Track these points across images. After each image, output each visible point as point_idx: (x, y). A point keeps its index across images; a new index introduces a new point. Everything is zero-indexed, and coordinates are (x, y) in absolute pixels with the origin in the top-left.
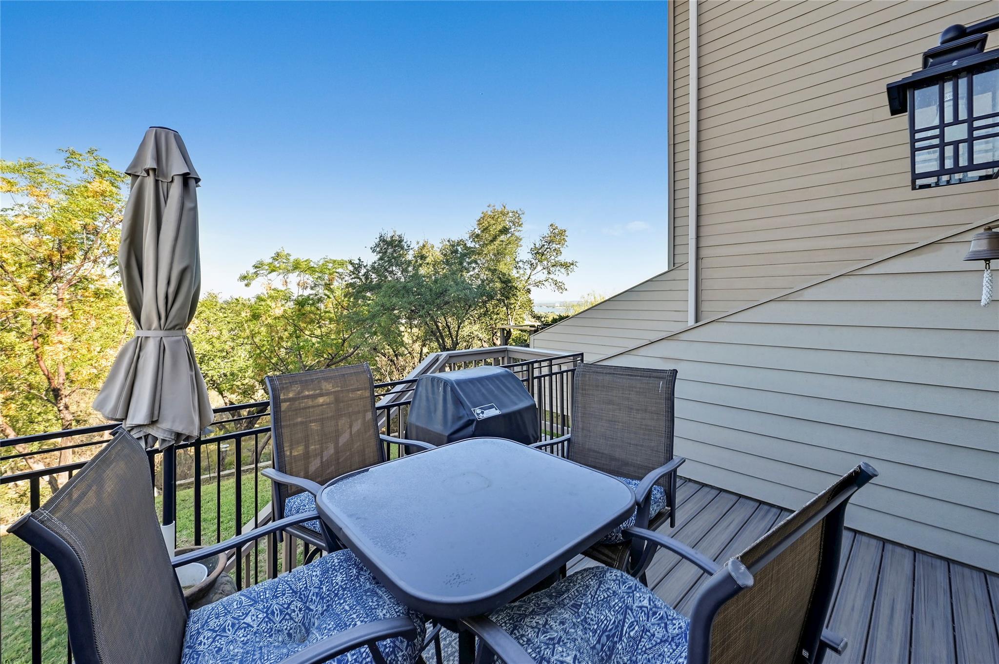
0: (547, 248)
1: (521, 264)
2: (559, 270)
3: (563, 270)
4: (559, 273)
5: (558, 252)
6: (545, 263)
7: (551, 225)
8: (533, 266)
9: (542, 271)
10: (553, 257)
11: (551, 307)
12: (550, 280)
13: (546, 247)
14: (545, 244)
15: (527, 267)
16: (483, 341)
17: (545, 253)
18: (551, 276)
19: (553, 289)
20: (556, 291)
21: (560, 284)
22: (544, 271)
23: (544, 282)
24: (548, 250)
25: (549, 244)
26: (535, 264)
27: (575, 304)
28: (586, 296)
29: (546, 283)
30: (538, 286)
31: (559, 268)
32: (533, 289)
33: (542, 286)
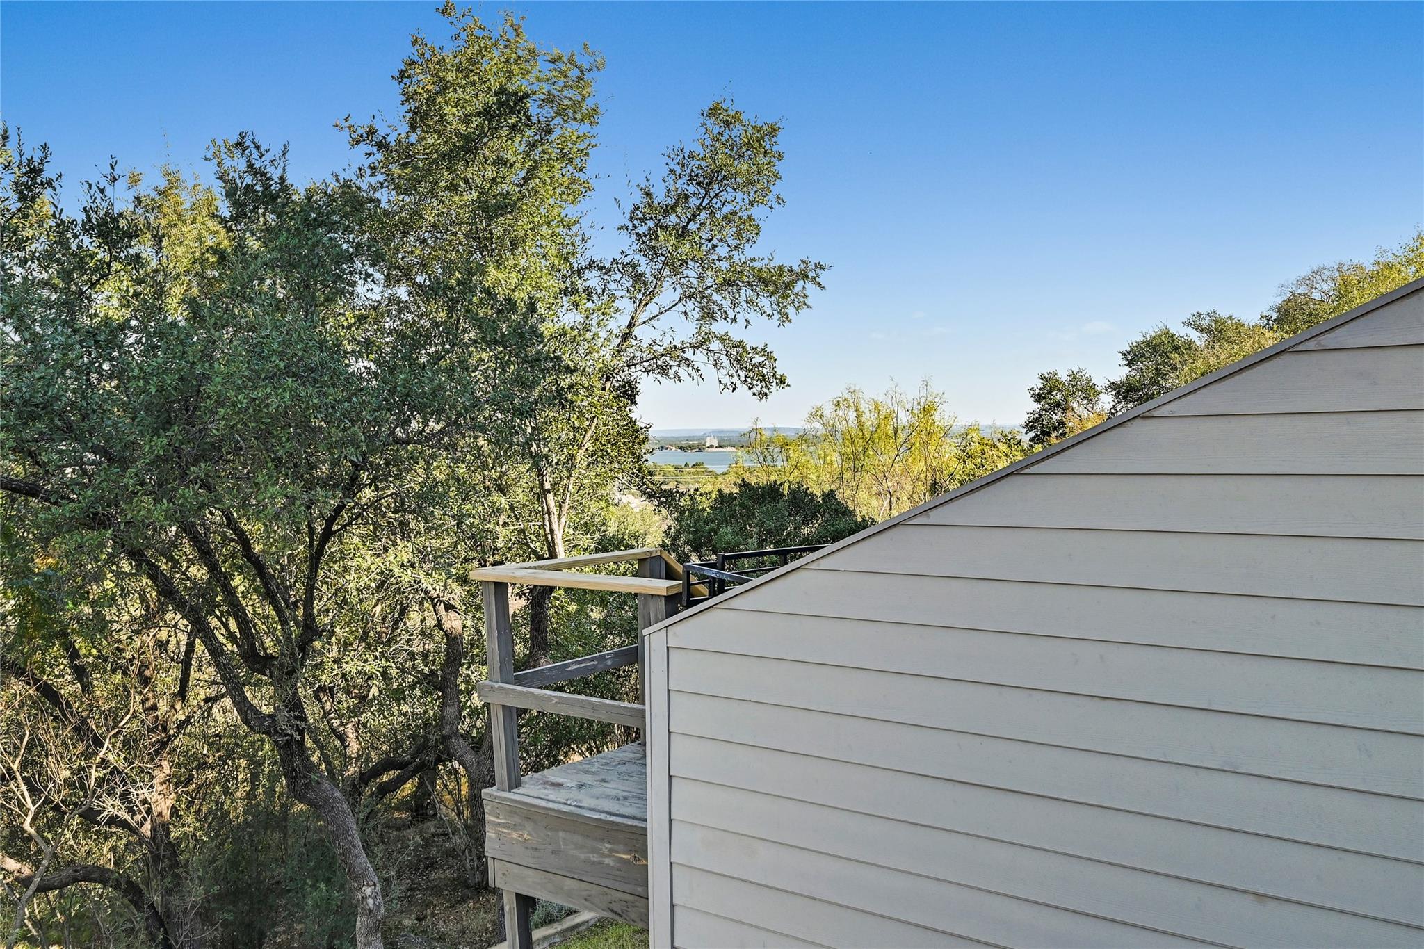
0: (700, 208)
1: (592, 279)
2: (749, 302)
3: (765, 302)
4: (752, 316)
5: (747, 229)
6: (692, 271)
7: (714, 112)
8: (643, 289)
9: (680, 307)
10: (722, 251)
11: (691, 447)
12: (715, 345)
13: (694, 202)
14: (692, 189)
15: (620, 286)
16: (441, 608)
17: (692, 226)
18: (719, 327)
19: (726, 380)
20: (742, 388)
21: (757, 359)
22: (690, 305)
23: (689, 354)
24: (704, 215)
25: (708, 187)
26: (649, 278)
27: (791, 435)
28: (828, 410)
29: (698, 357)
30: (664, 370)
31: (746, 293)
32: (647, 384)
33: (682, 372)
